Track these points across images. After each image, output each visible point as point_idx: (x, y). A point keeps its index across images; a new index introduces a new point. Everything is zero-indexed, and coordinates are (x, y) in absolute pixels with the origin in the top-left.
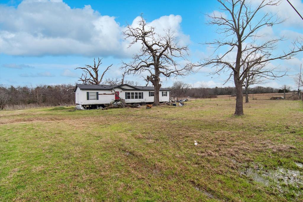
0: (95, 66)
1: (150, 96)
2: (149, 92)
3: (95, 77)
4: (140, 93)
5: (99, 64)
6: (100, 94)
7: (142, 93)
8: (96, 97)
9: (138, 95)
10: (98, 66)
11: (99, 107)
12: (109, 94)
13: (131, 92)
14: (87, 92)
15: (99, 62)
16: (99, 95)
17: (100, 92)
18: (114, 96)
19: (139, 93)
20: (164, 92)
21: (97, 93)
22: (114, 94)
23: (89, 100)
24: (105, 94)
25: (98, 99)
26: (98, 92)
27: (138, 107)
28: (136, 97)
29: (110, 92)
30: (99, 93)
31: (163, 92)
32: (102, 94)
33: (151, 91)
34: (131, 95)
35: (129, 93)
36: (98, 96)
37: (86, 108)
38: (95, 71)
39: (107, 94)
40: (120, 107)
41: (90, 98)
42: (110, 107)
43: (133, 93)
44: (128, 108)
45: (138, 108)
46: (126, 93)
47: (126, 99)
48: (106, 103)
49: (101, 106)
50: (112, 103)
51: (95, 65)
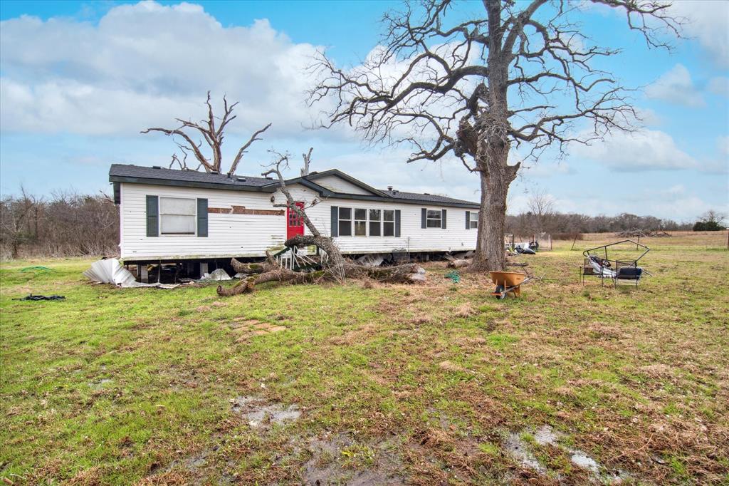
0: (211, 123)
1: (423, 226)
2: (424, 211)
3: (211, 163)
4: (388, 215)
5: (225, 118)
6: (216, 211)
7: (398, 212)
8: (193, 224)
9: (382, 221)
10: (222, 126)
11: (210, 272)
12: (258, 212)
13: (354, 206)
14: (148, 197)
15: (227, 113)
16: (210, 215)
17: (215, 200)
18: (284, 219)
19: (386, 212)
20: (471, 211)
21: (202, 203)
22: (281, 213)
23: (156, 235)
24: (239, 210)
25: (203, 231)
26: (206, 201)
27: (414, 277)
28: (375, 231)
29: (262, 203)
30: (210, 205)
31: (468, 214)
32: (226, 211)
33: (429, 209)
34: (353, 220)
35: (345, 212)
36: (206, 218)
37: (145, 275)
38: (212, 143)
39: (250, 212)
40: (316, 276)
41: (163, 225)
42: (268, 275)
43: (360, 213)
44: (368, 286)
45: (412, 282)
46: (334, 209)
47: (334, 234)
48: (244, 253)
49: (220, 267)
50: (272, 253)
51: (211, 117)
